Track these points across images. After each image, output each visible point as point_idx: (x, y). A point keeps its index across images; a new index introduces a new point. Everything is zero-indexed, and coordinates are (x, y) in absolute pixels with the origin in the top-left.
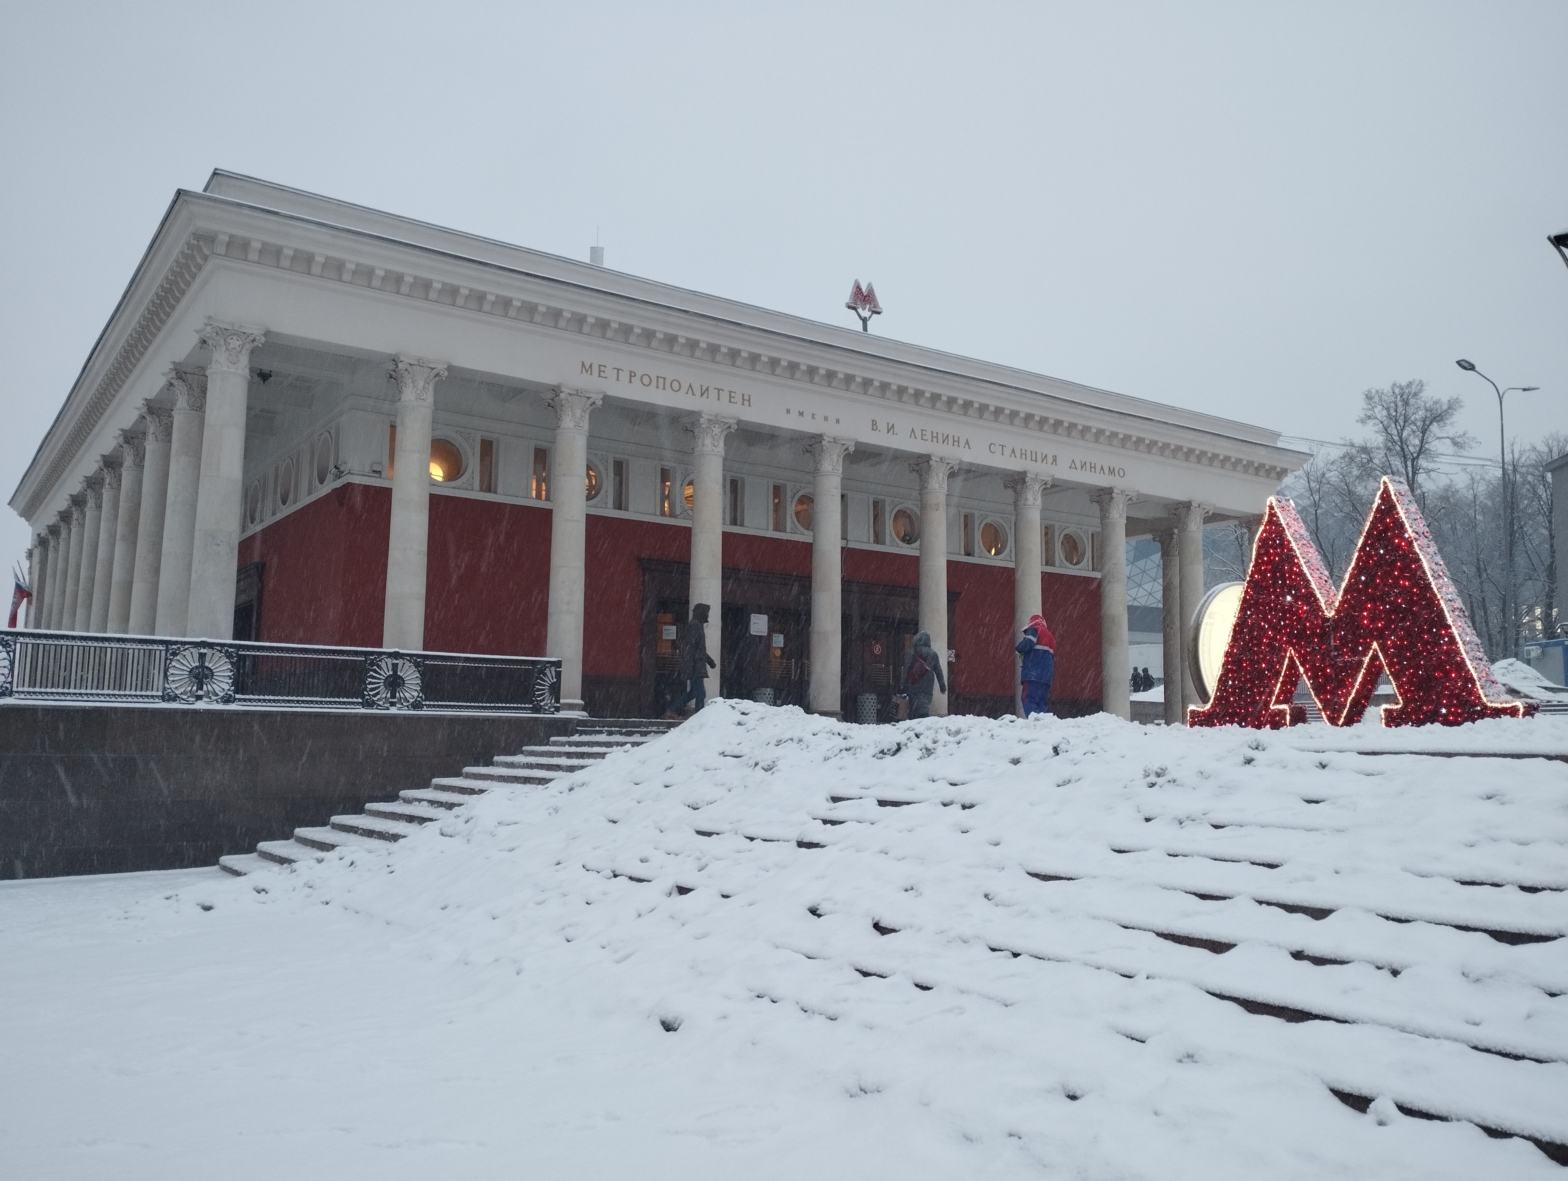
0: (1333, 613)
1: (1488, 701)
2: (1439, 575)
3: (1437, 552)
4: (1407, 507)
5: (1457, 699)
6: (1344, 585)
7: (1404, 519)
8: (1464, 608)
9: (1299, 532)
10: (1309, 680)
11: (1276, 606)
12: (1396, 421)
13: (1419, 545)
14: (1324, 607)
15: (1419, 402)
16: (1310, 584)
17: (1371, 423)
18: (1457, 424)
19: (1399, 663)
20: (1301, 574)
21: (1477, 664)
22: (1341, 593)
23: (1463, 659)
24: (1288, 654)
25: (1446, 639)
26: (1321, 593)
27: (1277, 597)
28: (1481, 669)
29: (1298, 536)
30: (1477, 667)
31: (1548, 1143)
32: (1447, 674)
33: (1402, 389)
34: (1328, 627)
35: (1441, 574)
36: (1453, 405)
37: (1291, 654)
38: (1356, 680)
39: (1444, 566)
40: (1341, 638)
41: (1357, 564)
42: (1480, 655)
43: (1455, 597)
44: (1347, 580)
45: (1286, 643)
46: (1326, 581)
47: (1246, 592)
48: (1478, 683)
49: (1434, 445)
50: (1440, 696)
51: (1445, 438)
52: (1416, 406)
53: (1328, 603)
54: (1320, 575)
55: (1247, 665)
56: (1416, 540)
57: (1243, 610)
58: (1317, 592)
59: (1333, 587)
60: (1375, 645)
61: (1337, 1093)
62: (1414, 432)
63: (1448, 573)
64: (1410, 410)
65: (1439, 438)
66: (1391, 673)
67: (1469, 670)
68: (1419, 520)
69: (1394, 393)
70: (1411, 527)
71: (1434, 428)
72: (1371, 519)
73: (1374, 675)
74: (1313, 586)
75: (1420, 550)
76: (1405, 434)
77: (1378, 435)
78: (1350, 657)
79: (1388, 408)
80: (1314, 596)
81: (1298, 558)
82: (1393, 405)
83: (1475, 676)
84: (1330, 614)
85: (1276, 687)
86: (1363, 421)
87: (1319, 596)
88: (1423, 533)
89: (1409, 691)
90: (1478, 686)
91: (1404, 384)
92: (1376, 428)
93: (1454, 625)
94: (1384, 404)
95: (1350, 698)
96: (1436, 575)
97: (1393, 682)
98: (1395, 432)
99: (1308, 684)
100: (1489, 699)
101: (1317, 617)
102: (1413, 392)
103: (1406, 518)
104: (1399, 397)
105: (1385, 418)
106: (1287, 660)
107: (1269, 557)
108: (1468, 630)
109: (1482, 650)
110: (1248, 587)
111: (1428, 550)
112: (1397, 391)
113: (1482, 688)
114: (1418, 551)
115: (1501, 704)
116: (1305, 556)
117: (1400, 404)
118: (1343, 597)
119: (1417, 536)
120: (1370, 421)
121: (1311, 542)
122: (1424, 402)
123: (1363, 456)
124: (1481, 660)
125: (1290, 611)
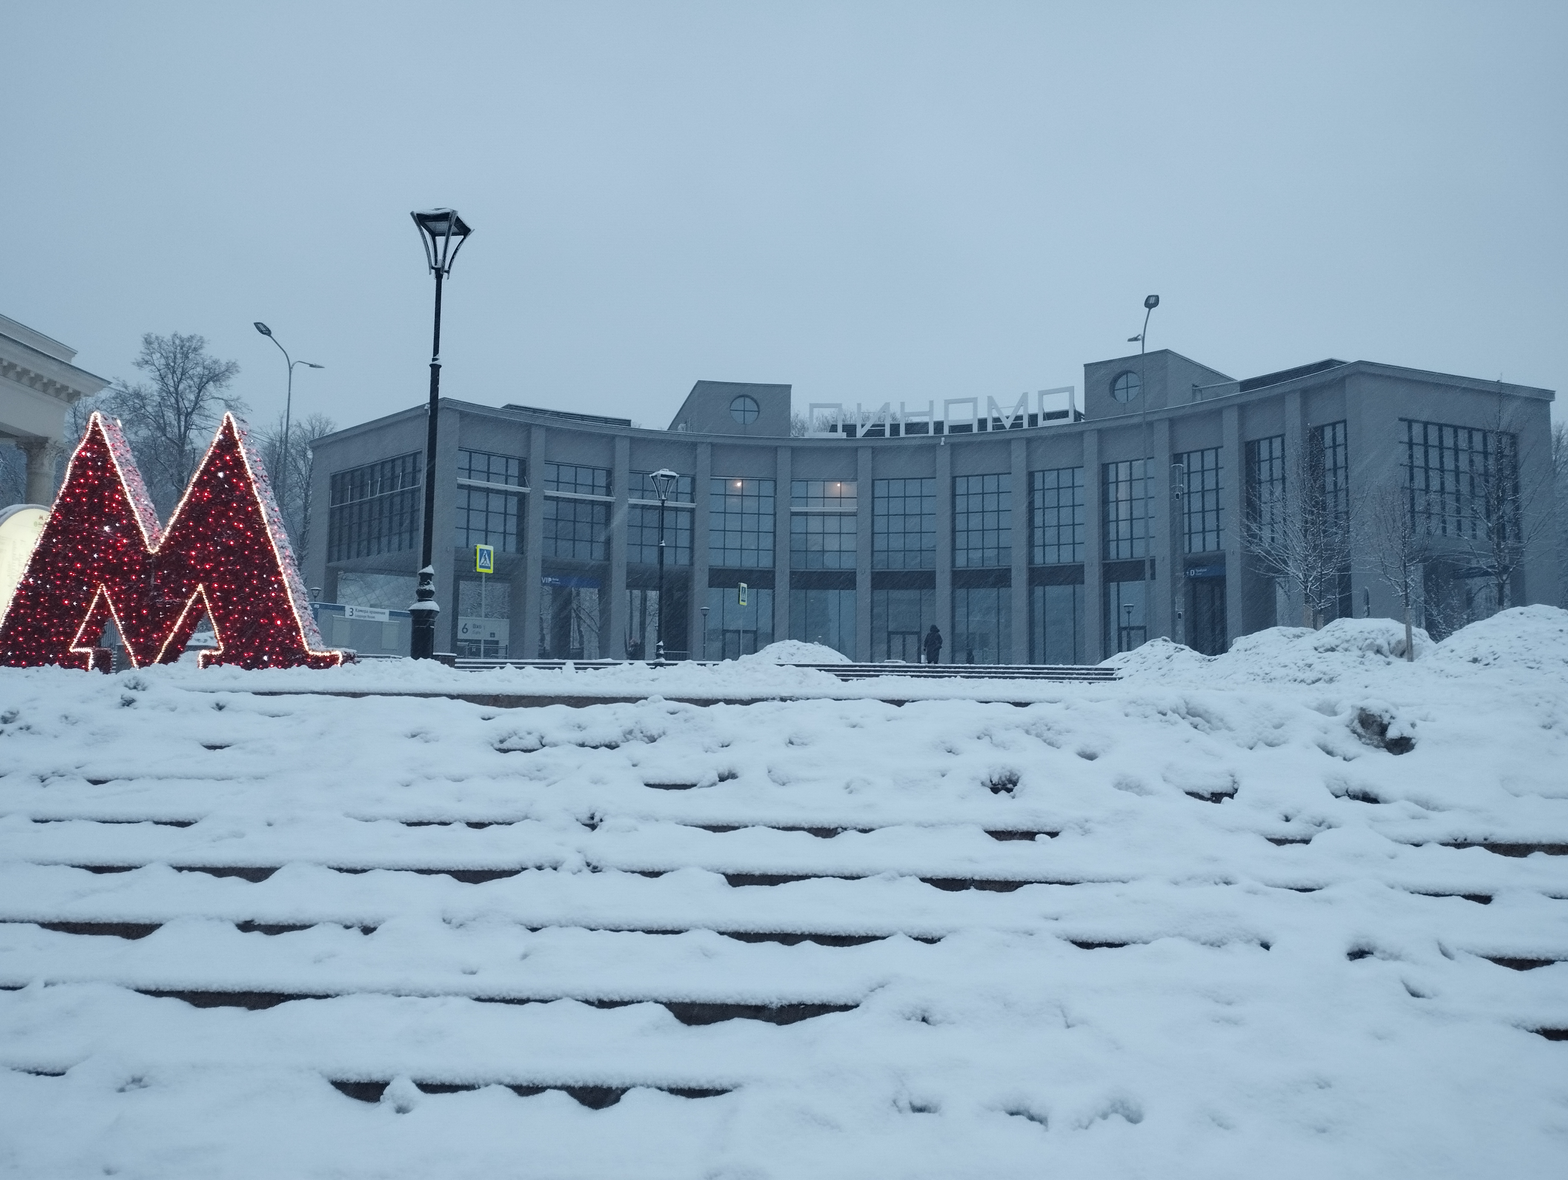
0: (157, 549)
1: (310, 650)
2: (274, 521)
3: (273, 497)
4: (249, 447)
5: (280, 647)
6: (172, 521)
7: (245, 459)
8: (294, 557)
9: (125, 456)
10: (121, 621)
11: (90, 535)
12: (174, 372)
13: (257, 488)
14: (147, 542)
15: (198, 358)
16: (134, 516)
17: (147, 368)
18: (234, 387)
19: (225, 607)
20: (125, 503)
21: (303, 613)
22: (168, 529)
23: (290, 607)
24: (99, 592)
25: (276, 586)
26: (145, 527)
27: (92, 525)
28: (306, 617)
29: (124, 461)
30: (302, 615)
31: (581, 1088)
32: (272, 621)
33: (182, 341)
34: (150, 564)
35: (276, 520)
36: (231, 369)
37: (102, 591)
38: (174, 623)
39: (279, 513)
40: (164, 578)
41: (190, 500)
42: (306, 604)
43: (287, 544)
44: (176, 515)
45: (97, 578)
46: (151, 514)
47: (54, 517)
48: (302, 632)
49: (209, 405)
50: (263, 643)
51: (219, 399)
52: (195, 362)
53: (152, 538)
54: (146, 507)
55: (45, 601)
56: (256, 482)
57: (47, 537)
58: (140, 524)
59: (157, 522)
60: (200, 588)
61: (342, 1086)
62: (190, 387)
63: (282, 520)
64: (190, 365)
65: (213, 398)
66: (215, 617)
67: (295, 618)
68: (259, 463)
69: (174, 343)
70: (251, 468)
71: (211, 386)
72: (210, 454)
73: (196, 618)
74: (137, 517)
75: (259, 493)
76: (181, 387)
77: (154, 383)
78: (170, 598)
79: (167, 358)
80: (137, 529)
81: (121, 485)
82: (172, 355)
83: (300, 624)
84: (153, 550)
85: (79, 627)
86: (139, 365)
87: (142, 529)
88: (262, 477)
89: (231, 637)
90: (302, 635)
91: (185, 335)
92: (152, 375)
93: (284, 572)
94: (163, 352)
95: (166, 643)
96: (271, 520)
97: (215, 627)
98: (171, 383)
99: (120, 625)
100: (311, 647)
101: (137, 552)
102: (193, 347)
103: (248, 458)
104: (179, 348)
105: (162, 367)
106: (97, 597)
107: (86, 480)
108: (296, 578)
109: (307, 599)
110: (56, 511)
111: (266, 494)
112: (177, 342)
113: (305, 637)
114: (256, 494)
115: (322, 652)
116: (130, 483)
117: (179, 356)
118: (170, 533)
119: (256, 479)
120: (146, 366)
121: (137, 469)
122: (202, 359)
123: (136, 401)
124: (306, 608)
125: (106, 543)
